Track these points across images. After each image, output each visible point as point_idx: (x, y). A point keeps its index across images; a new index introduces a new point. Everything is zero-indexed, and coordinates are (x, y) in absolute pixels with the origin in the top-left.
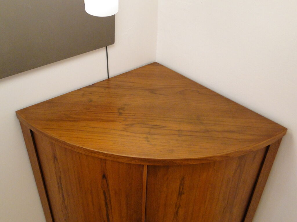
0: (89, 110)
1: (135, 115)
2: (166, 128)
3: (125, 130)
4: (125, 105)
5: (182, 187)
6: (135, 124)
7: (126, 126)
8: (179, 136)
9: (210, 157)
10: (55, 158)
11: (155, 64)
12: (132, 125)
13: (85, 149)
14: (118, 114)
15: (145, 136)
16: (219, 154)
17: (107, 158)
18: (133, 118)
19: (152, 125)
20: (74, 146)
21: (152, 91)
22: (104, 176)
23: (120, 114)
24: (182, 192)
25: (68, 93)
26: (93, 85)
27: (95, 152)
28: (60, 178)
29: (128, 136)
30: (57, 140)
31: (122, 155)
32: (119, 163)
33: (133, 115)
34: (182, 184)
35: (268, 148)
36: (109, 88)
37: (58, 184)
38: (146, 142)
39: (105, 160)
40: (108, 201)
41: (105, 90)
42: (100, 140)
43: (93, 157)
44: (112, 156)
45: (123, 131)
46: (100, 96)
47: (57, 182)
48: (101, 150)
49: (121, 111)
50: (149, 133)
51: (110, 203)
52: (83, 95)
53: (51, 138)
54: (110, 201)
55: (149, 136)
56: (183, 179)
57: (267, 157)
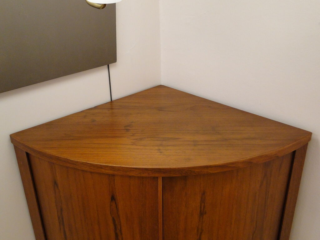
0: (92, 129)
1: (145, 130)
2: (180, 140)
3: (133, 144)
4: (132, 122)
5: (203, 204)
6: (144, 138)
7: (134, 141)
8: (195, 146)
9: (233, 163)
10: (55, 183)
11: (161, 87)
12: (141, 139)
13: (90, 164)
14: (126, 130)
15: (157, 148)
16: (242, 159)
17: (116, 173)
18: (142, 133)
19: (163, 138)
20: (77, 162)
21: (160, 109)
22: (113, 198)
23: (128, 130)
24: (203, 211)
25: (69, 115)
26: (96, 108)
27: (101, 167)
28: (62, 210)
29: (138, 149)
30: (58, 159)
31: (133, 167)
32: (130, 177)
33: (142, 130)
34: (203, 201)
35: (294, 153)
36: (112, 109)
37: (59, 218)
38: (159, 154)
39: (113, 175)
40: (118, 231)
41: (109, 111)
42: (106, 155)
43: (100, 174)
44: (121, 170)
45: (132, 145)
46: (103, 116)
47: (58, 215)
48: (108, 164)
49: (128, 128)
50: (161, 145)
51: (121, 234)
52: (85, 117)
53: (51, 157)
54: (121, 231)
55: (161, 148)
56: (204, 193)
57: (294, 167)
